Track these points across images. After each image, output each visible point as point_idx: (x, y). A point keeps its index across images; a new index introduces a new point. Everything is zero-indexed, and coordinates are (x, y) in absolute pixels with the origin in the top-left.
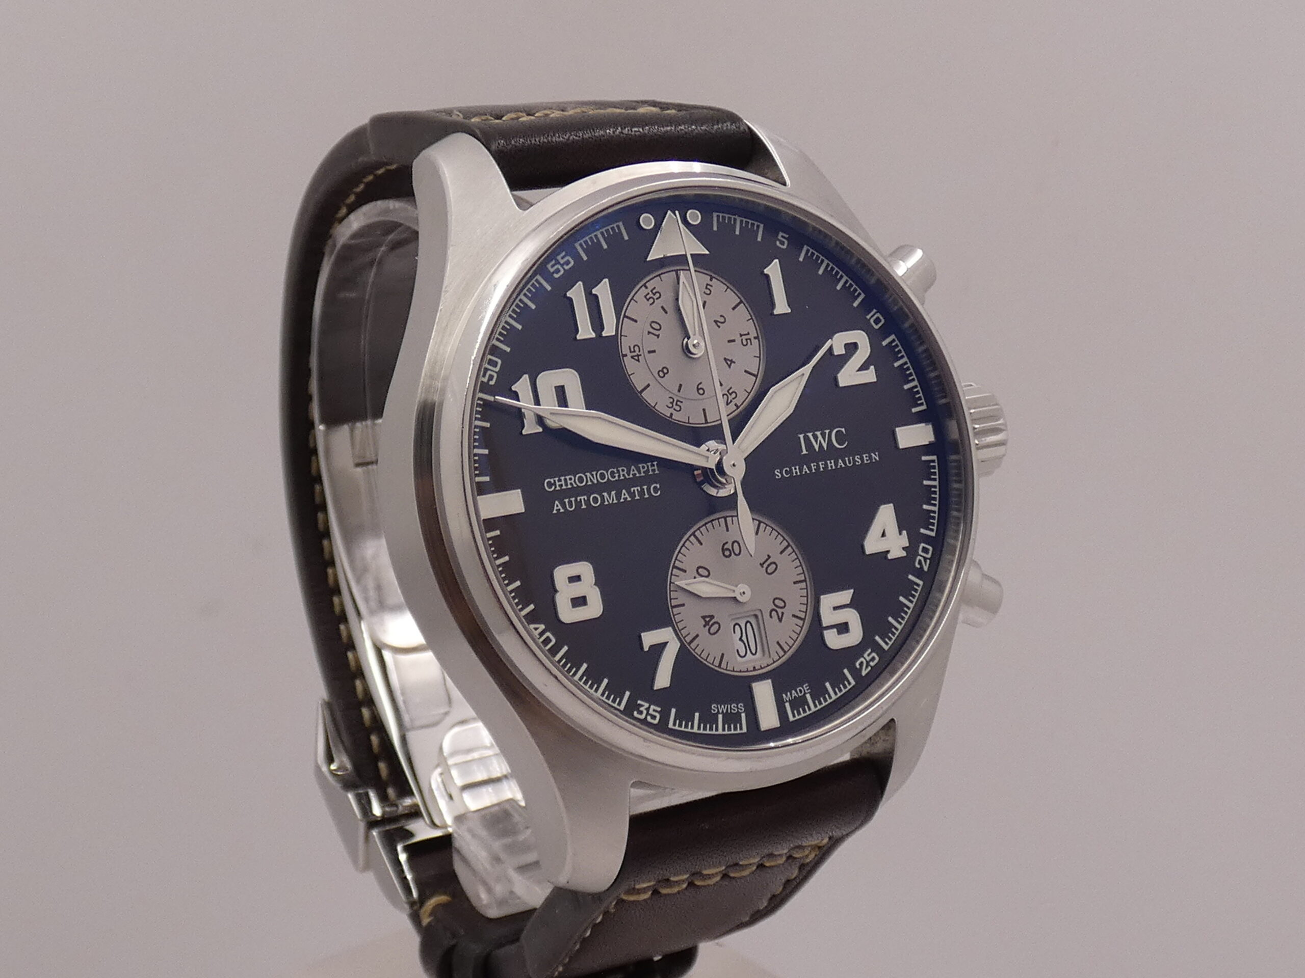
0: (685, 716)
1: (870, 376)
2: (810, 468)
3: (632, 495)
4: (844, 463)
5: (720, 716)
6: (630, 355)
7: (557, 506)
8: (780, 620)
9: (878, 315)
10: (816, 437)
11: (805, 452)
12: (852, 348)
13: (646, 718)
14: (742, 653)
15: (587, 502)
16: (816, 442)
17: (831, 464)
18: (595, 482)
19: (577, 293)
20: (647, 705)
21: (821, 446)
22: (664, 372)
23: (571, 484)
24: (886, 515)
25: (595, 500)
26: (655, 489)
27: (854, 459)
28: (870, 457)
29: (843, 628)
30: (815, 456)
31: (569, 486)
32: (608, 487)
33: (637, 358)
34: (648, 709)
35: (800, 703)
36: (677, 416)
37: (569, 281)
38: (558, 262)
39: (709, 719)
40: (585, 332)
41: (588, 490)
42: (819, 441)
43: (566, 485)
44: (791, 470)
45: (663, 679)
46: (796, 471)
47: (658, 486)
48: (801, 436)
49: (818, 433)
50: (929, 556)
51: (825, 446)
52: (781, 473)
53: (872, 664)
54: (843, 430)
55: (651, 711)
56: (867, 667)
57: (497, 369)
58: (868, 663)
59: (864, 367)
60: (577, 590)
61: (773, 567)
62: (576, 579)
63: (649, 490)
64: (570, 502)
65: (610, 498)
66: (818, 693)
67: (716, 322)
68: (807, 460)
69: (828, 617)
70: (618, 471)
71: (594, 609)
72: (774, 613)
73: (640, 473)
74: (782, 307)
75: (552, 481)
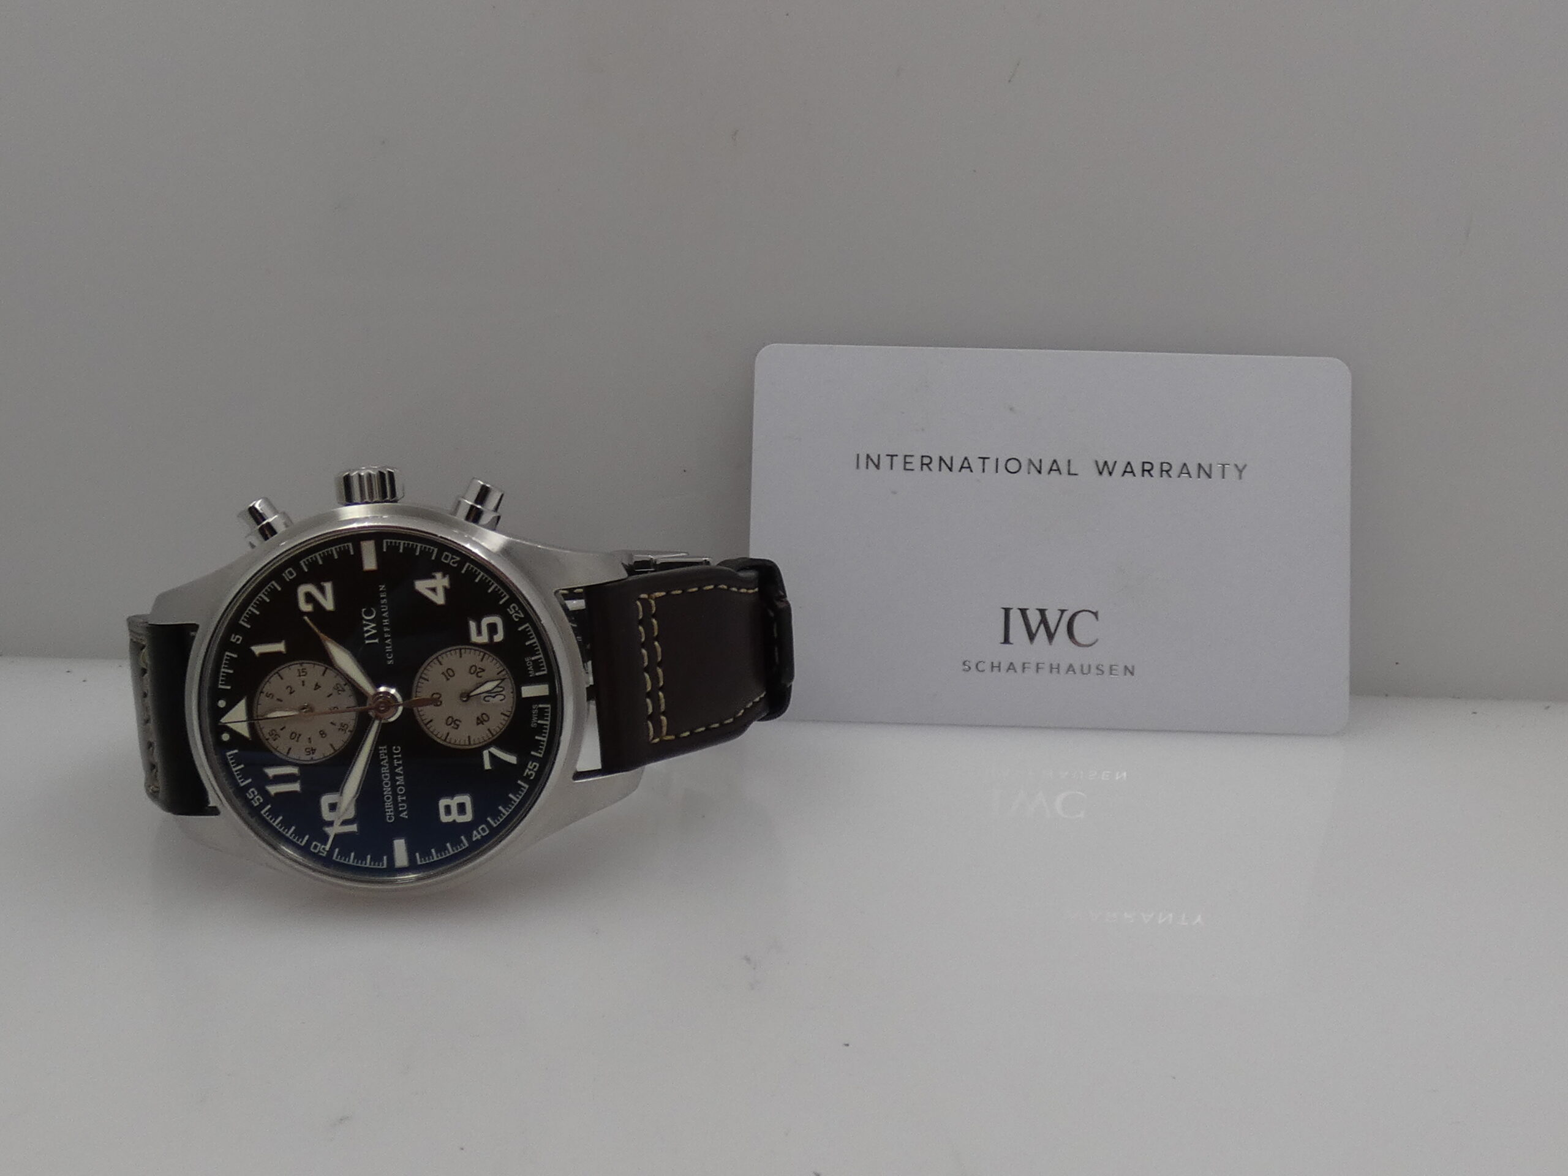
0: (536, 745)
1: (328, 586)
2: (388, 638)
3: (399, 765)
4: (385, 612)
5: (539, 722)
6: (311, 756)
7: (404, 815)
8: (483, 670)
9: (287, 572)
10: (368, 631)
11: (377, 641)
12: (309, 598)
13: (535, 771)
14: (502, 697)
15: (402, 795)
16: (371, 631)
17: (386, 622)
18: (390, 789)
19: (273, 789)
20: (527, 770)
21: (373, 628)
22: (322, 734)
23: (390, 805)
24: (422, 586)
25: (401, 790)
26: (396, 750)
27: (384, 604)
28: (382, 591)
29: (492, 628)
30: (379, 634)
31: (392, 806)
32: (393, 780)
33: (313, 751)
34: (530, 770)
35: (537, 666)
36: (351, 728)
37: (265, 794)
38: (253, 799)
39: (540, 729)
40: (296, 787)
41: (395, 794)
42: (370, 629)
43: (390, 808)
44: (388, 652)
45: (512, 759)
46: (389, 649)
47: (394, 747)
48: (367, 642)
49: (365, 629)
50: (450, 555)
51: (373, 625)
52: (390, 659)
53: (517, 609)
54: (364, 610)
55: (531, 768)
56: (519, 613)
57: (319, 845)
58: (516, 612)
59: (322, 590)
60: (454, 809)
61: (450, 671)
62: (448, 809)
63: (398, 754)
64: (401, 807)
65: (400, 780)
66: (531, 650)
67: (291, 693)
68: (383, 639)
69: (484, 639)
70: (384, 773)
71: (466, 799)
72: (480, 674)
73: (385, 759)
74: (280, 647)
75: (388, 817)
